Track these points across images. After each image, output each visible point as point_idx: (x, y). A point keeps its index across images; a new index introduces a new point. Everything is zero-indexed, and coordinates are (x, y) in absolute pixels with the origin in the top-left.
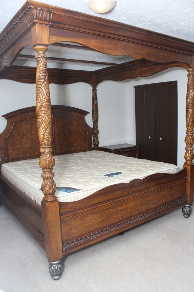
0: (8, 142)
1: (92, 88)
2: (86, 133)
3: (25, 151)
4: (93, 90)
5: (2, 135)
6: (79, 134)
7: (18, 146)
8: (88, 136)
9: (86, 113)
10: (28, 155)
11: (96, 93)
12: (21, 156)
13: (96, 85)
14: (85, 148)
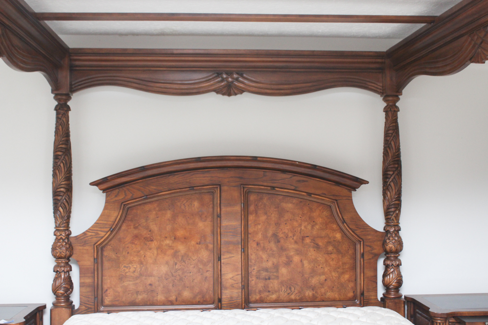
0: (105, 253)
1: (385, 104)
2: (358, 246)
3: (151, 285)
4: (386, 110)
5: (90, 234)
6: (330, 248)
7: (132, 270)
8: (363, 255)
9: (356, 182)
10: (161, 297)
11: (395, 121)
12: (140, 298)
13: (397, 96)
14: (351, 294)
